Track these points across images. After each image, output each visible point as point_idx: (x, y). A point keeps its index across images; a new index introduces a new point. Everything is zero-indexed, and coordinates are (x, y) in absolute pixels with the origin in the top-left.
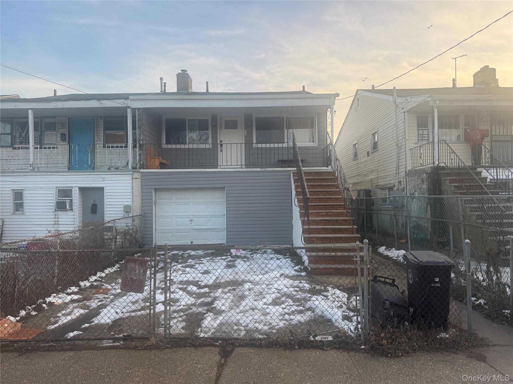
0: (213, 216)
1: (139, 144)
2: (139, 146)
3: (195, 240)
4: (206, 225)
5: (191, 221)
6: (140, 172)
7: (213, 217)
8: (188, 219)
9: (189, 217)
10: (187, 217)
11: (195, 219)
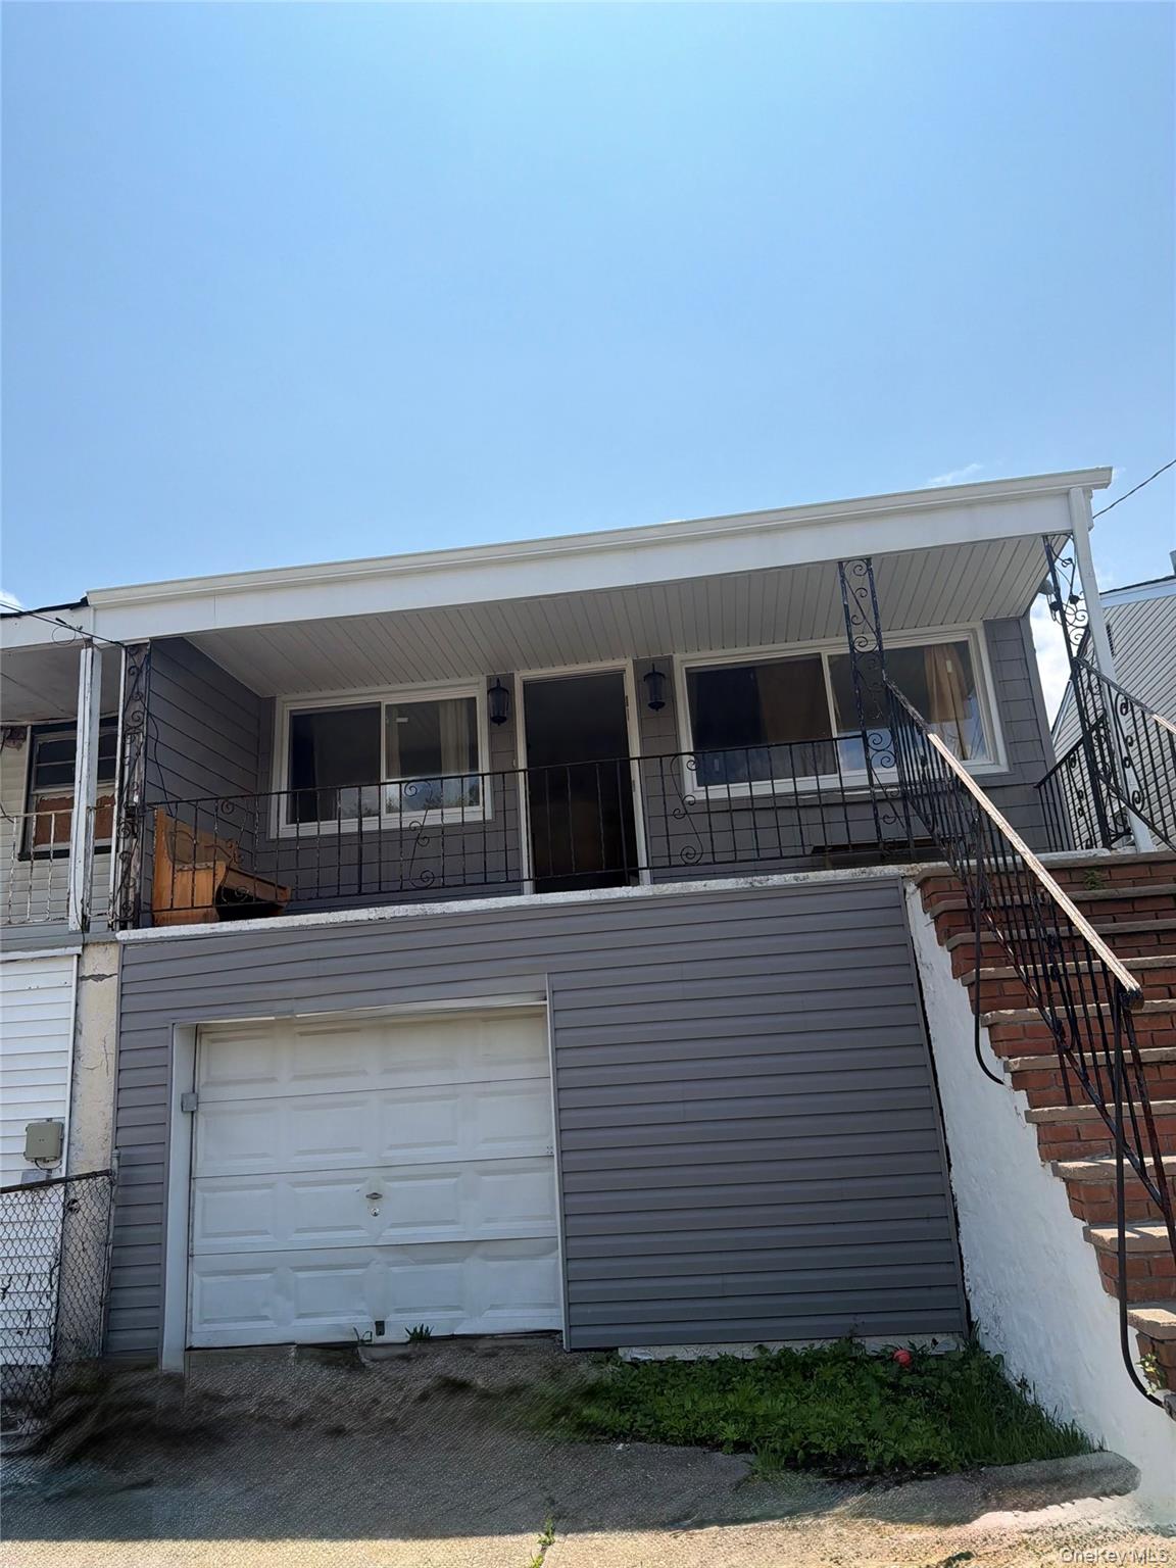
0: (493, 1165)
1: (127, 808)
2: (123, 815)
3: (398, 1311)
4: (452, 1222)
5: (375, 1196)
6: (117, 942)
7: (487, 1173)
8: (359, 1186)
9: (360, 1174)
10: (351, 1174)
11: (396, 1185)
